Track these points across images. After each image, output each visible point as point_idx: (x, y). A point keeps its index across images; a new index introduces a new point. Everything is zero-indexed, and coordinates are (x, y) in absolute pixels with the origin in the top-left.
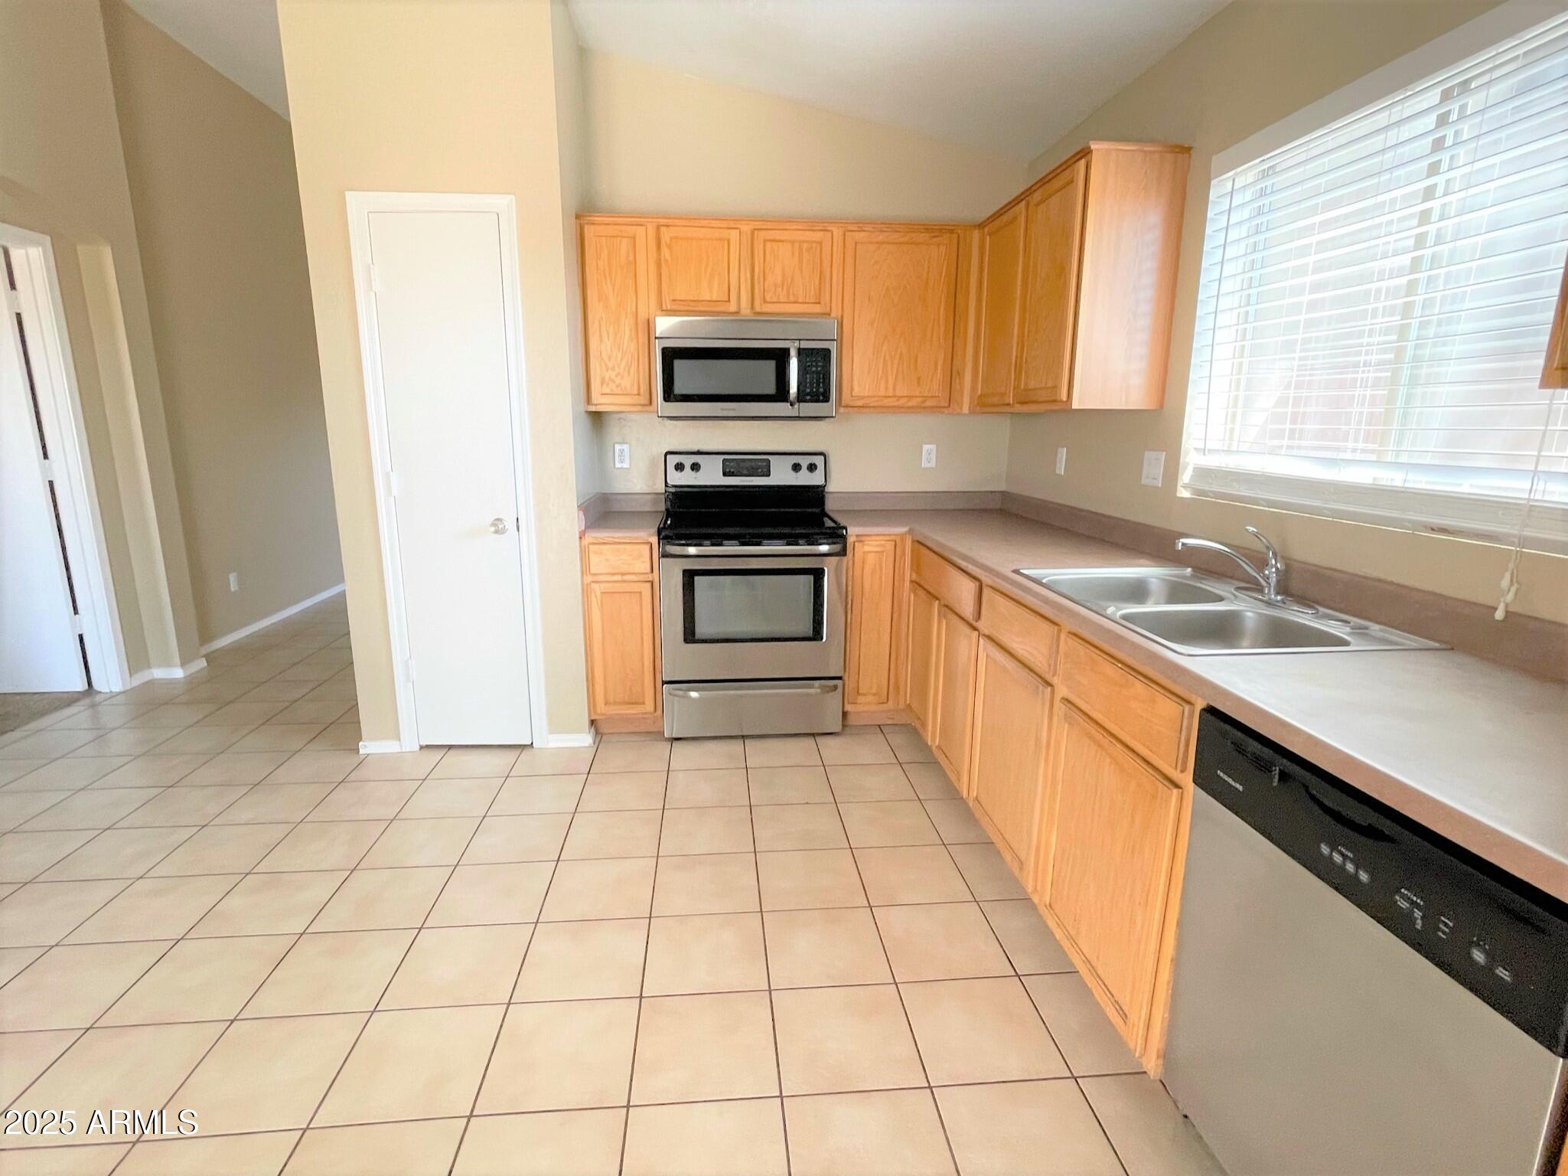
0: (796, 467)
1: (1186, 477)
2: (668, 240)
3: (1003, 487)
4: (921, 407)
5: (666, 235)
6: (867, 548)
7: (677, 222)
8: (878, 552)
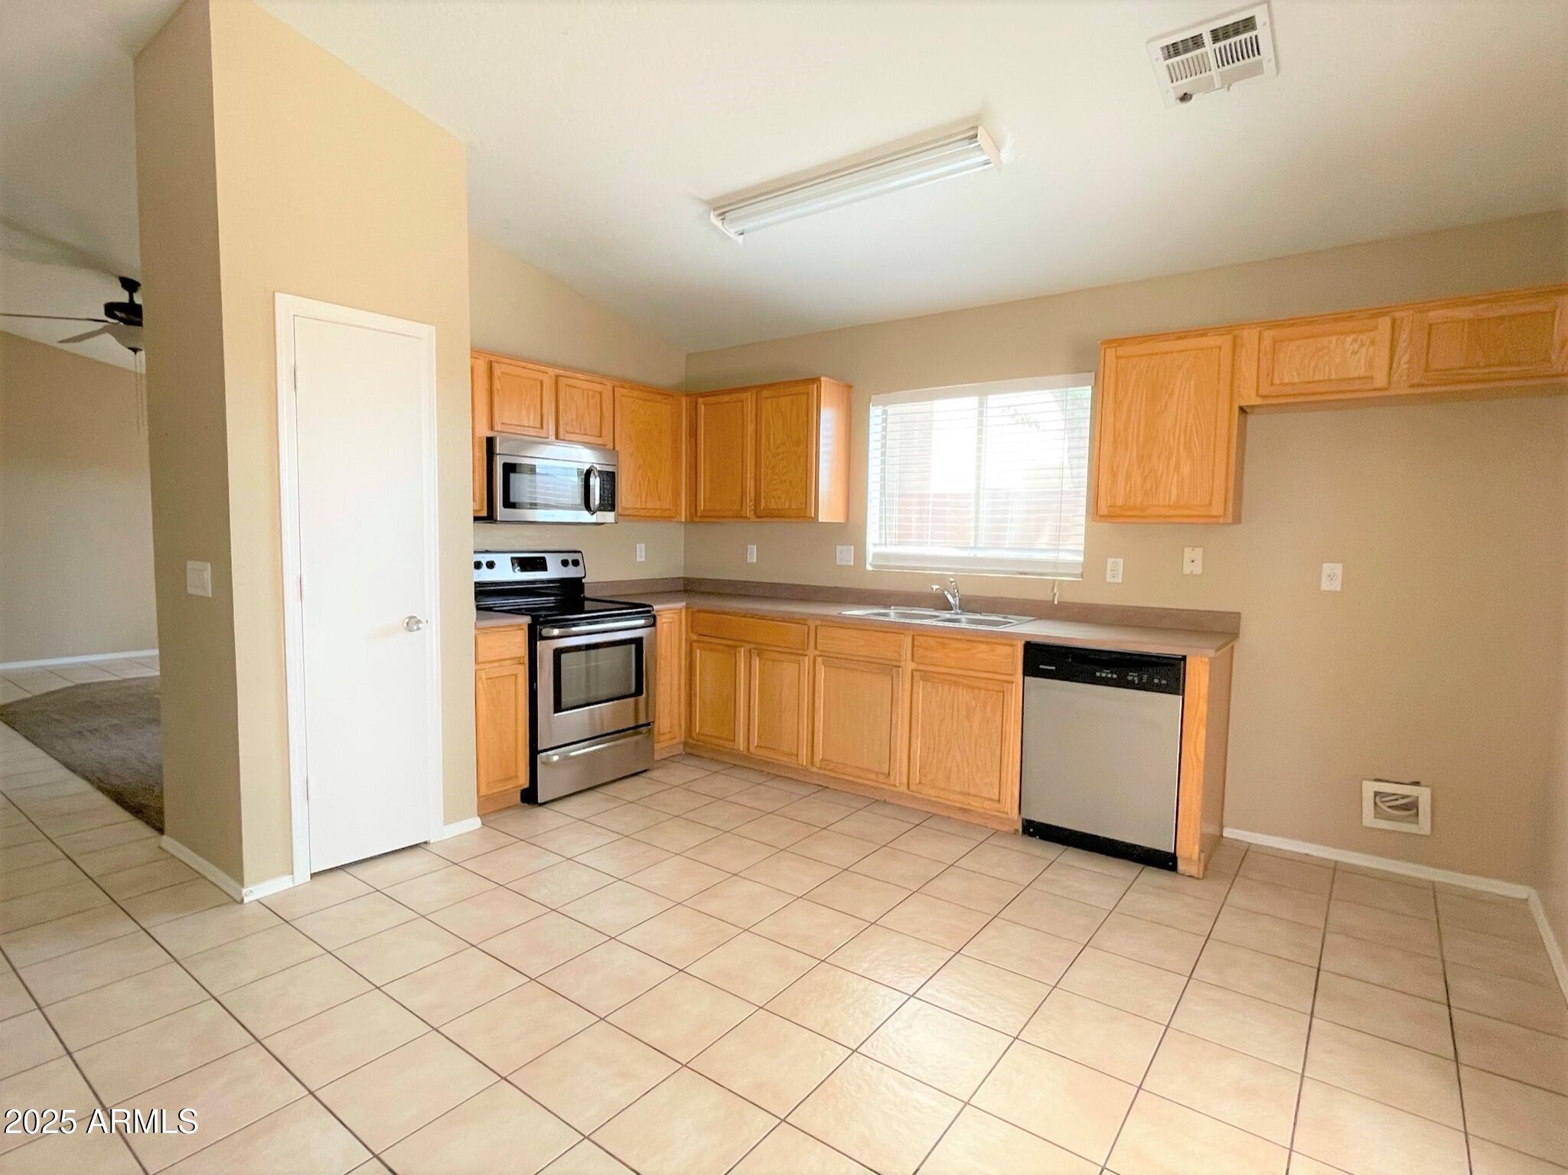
0: (565, 563)
1: (869, 559)
2: (499, 373)
3: (681, 575)
4: (662, 517)
5: (498, 370)
6: (664, 620)
7: (504, 360)
8: (669, 622)
